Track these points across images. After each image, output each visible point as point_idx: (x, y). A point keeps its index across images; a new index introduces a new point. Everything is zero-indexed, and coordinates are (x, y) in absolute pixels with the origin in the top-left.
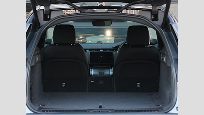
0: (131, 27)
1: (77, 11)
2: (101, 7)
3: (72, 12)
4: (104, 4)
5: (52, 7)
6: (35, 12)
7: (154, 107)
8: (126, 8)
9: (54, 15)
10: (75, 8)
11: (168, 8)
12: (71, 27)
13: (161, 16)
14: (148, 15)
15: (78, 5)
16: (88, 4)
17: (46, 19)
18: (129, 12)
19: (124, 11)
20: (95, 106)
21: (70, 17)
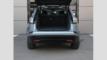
0: (60, 11)
1: (48, 7)
2: (53, 6)
3: (47, 7)
4: (54, 5)
5: (42, 6)
6: (38, 7)
7: (66, 30)
8: (59, 6)
9: (42, 8)
10: (47, 6)
11: (69, 6)
12: (46, 11)
13: (67, 8)
14: (64, 8)
15: (48, 6)
16: (50, 6)
17: (40, 9)
18: (60, 7)
19: (59, 7)
20: (52, 30)
21: (46, 9)
